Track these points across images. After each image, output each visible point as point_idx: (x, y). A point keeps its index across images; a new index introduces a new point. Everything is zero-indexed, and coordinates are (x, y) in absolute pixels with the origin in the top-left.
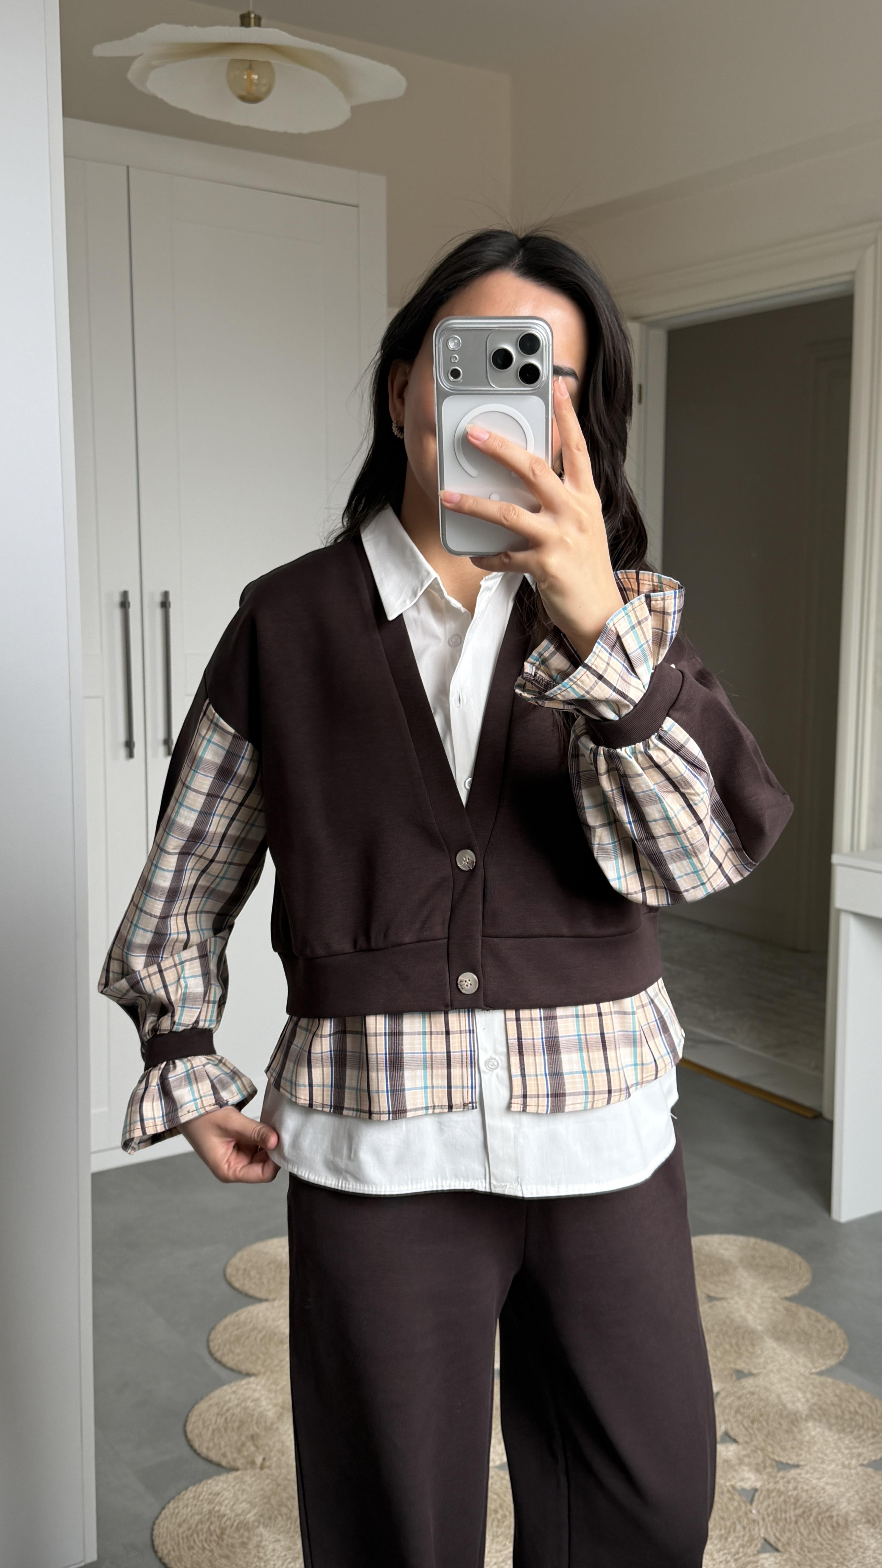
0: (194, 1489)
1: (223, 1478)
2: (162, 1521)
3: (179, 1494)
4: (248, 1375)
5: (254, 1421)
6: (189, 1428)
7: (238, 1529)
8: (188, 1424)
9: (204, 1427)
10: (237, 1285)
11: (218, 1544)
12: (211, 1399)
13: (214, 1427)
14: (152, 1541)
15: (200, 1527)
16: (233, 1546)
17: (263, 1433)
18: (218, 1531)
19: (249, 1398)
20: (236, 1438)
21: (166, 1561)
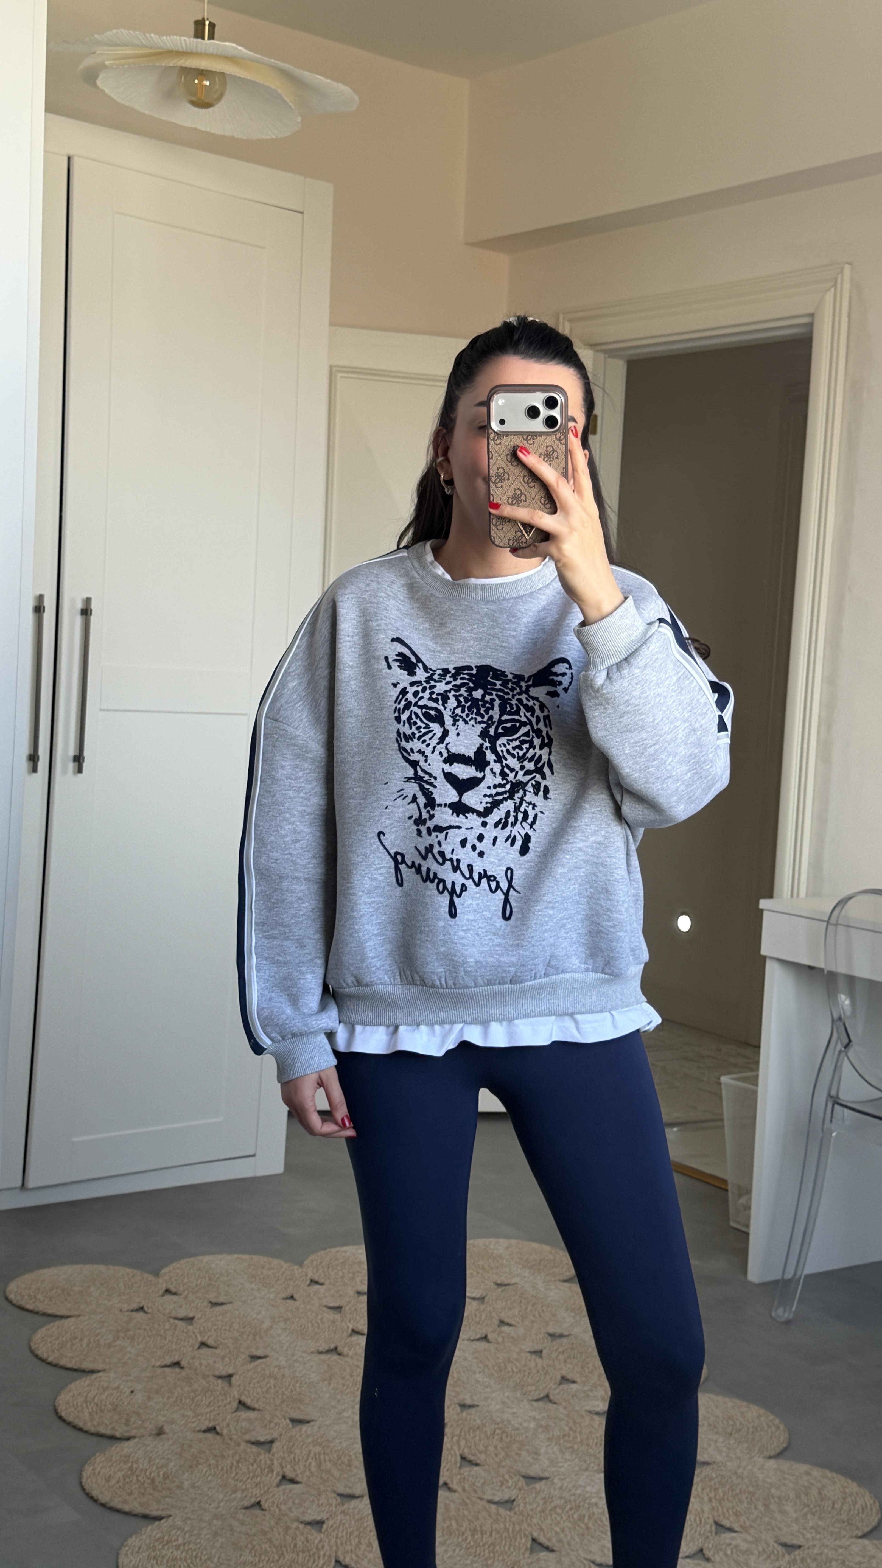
0: (102, 1455)
1: (126, 1444)
2: (87, 1479)
3: (90, 1458)
4: (92, 1372)
5: (126, 1403)
6: (63, 1414)
7: (166, 1477)
8: (59, 1411)
9: (78, 1411)
10: (28, 1307)
11: (154, 1489)
12: (70, 1391)
13: (90, 1410)
14: (88, 1494)
15: (127, 1480)
16: (169, 1489)
17: (141, 1411)
18: (149, 1481)
19: (107, 1388)
20: (116, 1417)
21: (112, 1504)
